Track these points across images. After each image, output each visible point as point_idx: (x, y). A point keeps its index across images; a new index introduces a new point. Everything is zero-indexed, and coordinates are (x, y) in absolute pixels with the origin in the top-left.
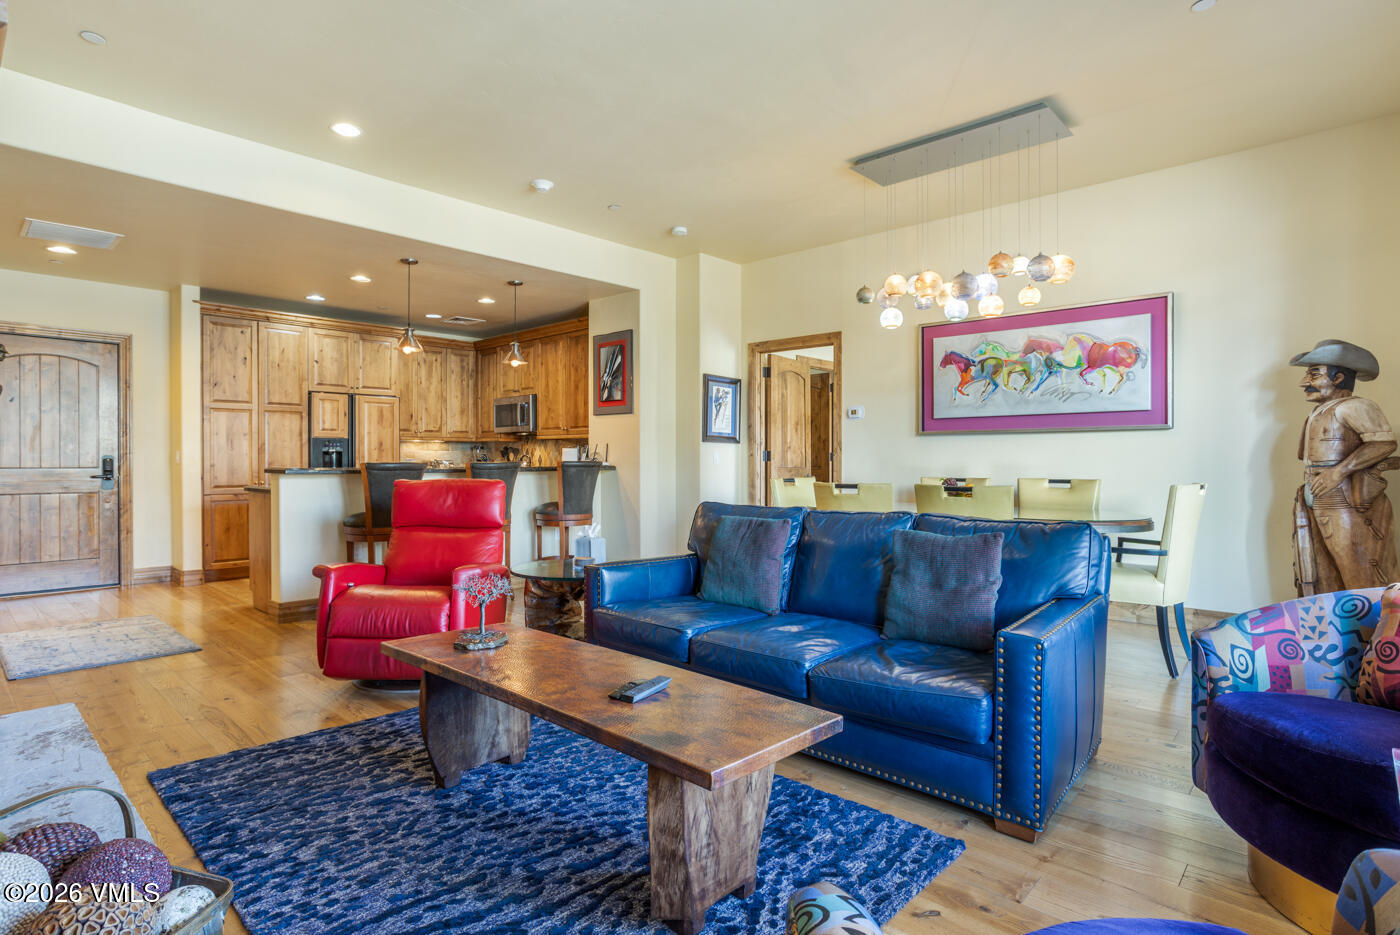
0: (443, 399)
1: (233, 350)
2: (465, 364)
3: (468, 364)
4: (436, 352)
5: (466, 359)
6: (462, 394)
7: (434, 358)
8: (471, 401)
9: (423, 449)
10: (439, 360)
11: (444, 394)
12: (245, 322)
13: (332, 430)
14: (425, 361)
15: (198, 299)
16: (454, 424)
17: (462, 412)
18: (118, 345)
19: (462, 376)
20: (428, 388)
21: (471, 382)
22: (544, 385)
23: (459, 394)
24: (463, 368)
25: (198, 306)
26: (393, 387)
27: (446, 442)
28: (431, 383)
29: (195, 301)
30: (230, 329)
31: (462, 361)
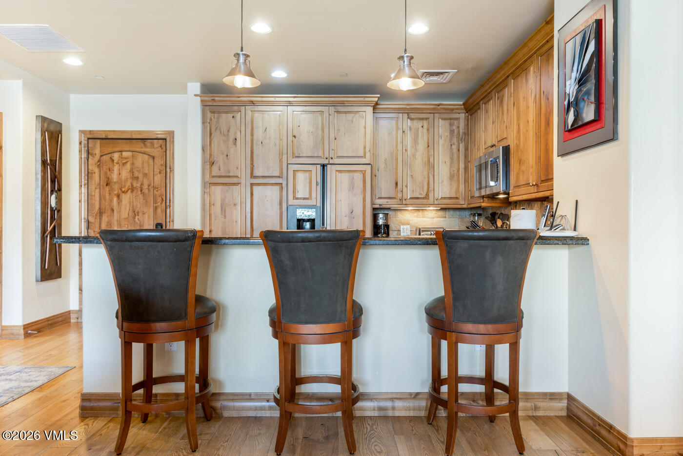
0: (430, 166)
1: (226, 133)
2: (454, 127)
3: (458, 127)
4: (422, 119)
5: (456, 122)
6: (452, 159)
7: (420, 125)
8: (462, 166)
9: (417, 217)
10: (425, 126)
11: (431, 160)
12: (236, 108)
13: (304, 199)
14: (410, 129)
15: (198, 92)
16: (444, 189)
17: (451, 177)
18: (165, 139)
19: (451, 140)
20: (414, 155)
21: (462, 146)
22: (515, 131)
23: (448, 160)
24: (452, 132)
25: (199, 99)
26: (368, 155)
27: (442, 209)
28: (416, 150)
29: (196, 95)
30: (224, 115)
31: (451, 125)
